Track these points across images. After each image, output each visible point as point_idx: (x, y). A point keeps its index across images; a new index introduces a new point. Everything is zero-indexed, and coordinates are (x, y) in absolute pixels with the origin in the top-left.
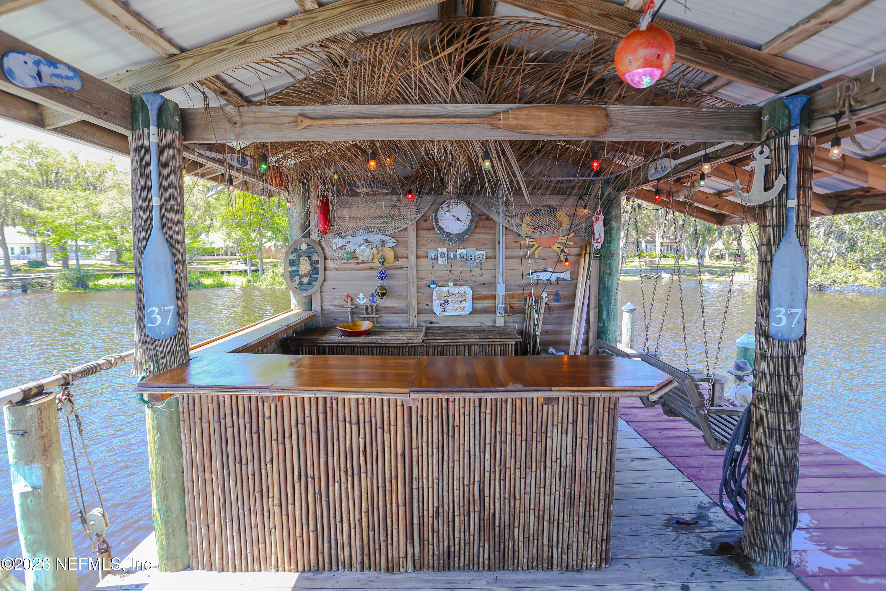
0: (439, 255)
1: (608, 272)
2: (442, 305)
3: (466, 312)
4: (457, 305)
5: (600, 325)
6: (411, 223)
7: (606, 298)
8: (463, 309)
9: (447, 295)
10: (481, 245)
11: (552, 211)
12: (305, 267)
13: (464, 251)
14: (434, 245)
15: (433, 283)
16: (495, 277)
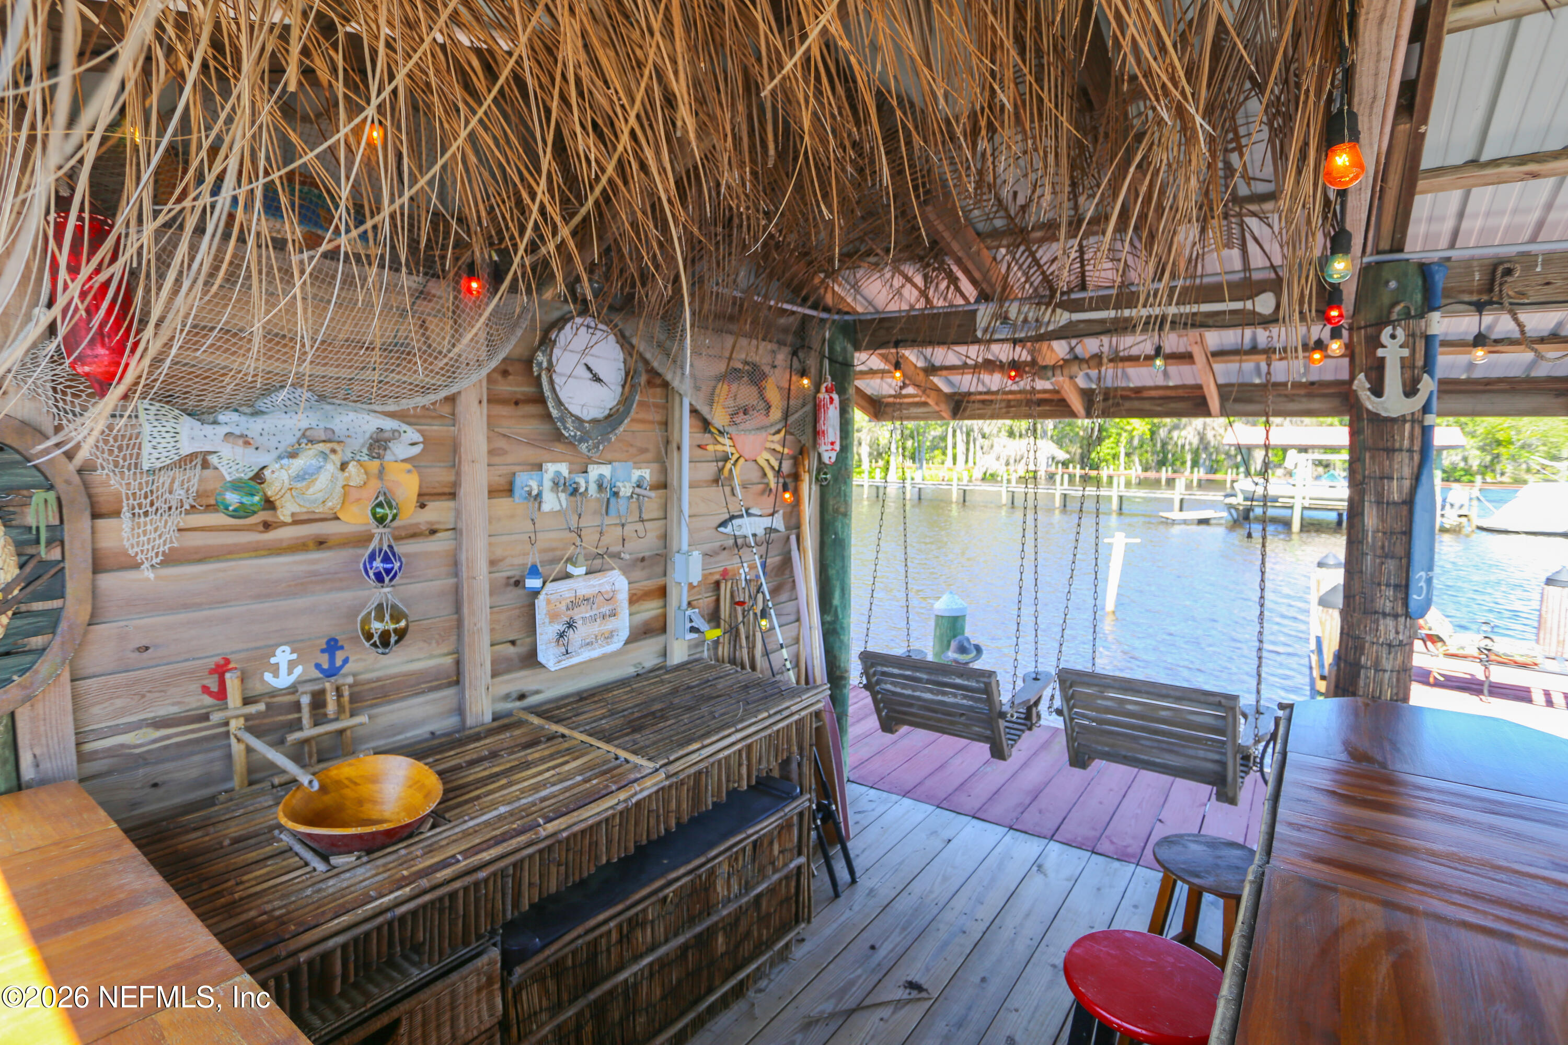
0: (547, 484)
1: (842, 509)
2: (561, 635)
3: (617, 644)
4: (596, 628)
5: (828, 618)
6: (475, 378)
7: (839, 563)
8: (609, 636)
9: (574, 604)
10: (637, 456)
11: (756, 376)
13: (606, 470)
14: (531, 454)
15: (534, 571)
16: (664, 537)
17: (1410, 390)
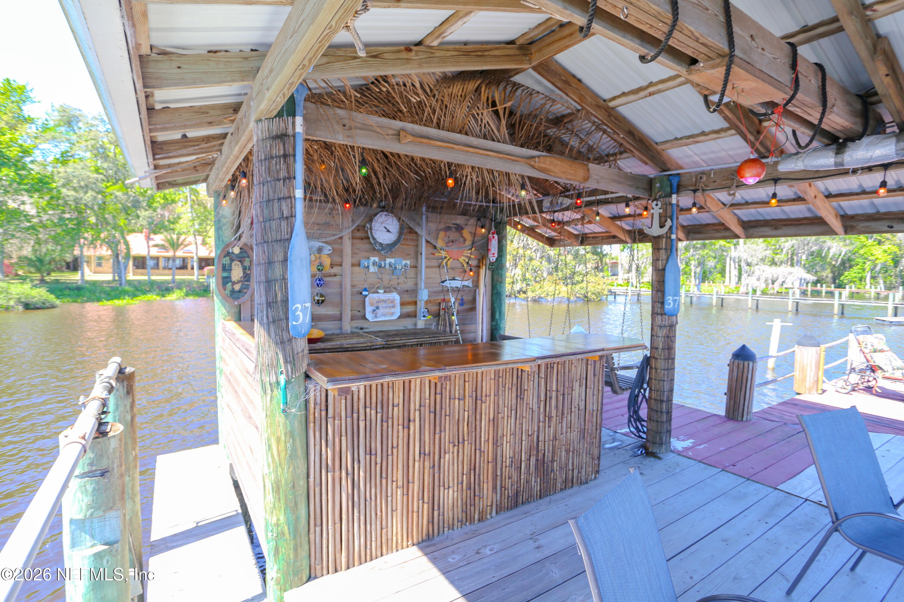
0: (371, 264)
1: (500, 280)
2: (374, 310)
3: (395, 317)
4: (387, 310)
5: (494, 323)
6: (347, 232)
7: (498, 302)
8: (392, 314)
9: (378, 302)
10: (406, 256)
11: (459, 228)
12: (237, 273)
13: (392, 261)
14: (366, 254)
15: (365, 290)
16: (416, 284)
17: (662, 226)
